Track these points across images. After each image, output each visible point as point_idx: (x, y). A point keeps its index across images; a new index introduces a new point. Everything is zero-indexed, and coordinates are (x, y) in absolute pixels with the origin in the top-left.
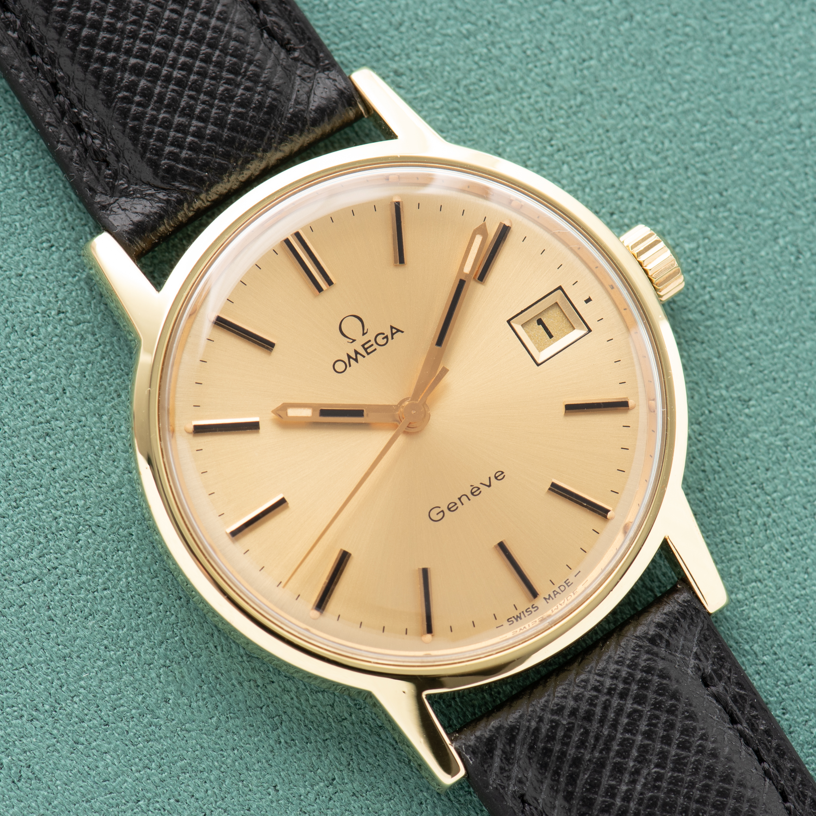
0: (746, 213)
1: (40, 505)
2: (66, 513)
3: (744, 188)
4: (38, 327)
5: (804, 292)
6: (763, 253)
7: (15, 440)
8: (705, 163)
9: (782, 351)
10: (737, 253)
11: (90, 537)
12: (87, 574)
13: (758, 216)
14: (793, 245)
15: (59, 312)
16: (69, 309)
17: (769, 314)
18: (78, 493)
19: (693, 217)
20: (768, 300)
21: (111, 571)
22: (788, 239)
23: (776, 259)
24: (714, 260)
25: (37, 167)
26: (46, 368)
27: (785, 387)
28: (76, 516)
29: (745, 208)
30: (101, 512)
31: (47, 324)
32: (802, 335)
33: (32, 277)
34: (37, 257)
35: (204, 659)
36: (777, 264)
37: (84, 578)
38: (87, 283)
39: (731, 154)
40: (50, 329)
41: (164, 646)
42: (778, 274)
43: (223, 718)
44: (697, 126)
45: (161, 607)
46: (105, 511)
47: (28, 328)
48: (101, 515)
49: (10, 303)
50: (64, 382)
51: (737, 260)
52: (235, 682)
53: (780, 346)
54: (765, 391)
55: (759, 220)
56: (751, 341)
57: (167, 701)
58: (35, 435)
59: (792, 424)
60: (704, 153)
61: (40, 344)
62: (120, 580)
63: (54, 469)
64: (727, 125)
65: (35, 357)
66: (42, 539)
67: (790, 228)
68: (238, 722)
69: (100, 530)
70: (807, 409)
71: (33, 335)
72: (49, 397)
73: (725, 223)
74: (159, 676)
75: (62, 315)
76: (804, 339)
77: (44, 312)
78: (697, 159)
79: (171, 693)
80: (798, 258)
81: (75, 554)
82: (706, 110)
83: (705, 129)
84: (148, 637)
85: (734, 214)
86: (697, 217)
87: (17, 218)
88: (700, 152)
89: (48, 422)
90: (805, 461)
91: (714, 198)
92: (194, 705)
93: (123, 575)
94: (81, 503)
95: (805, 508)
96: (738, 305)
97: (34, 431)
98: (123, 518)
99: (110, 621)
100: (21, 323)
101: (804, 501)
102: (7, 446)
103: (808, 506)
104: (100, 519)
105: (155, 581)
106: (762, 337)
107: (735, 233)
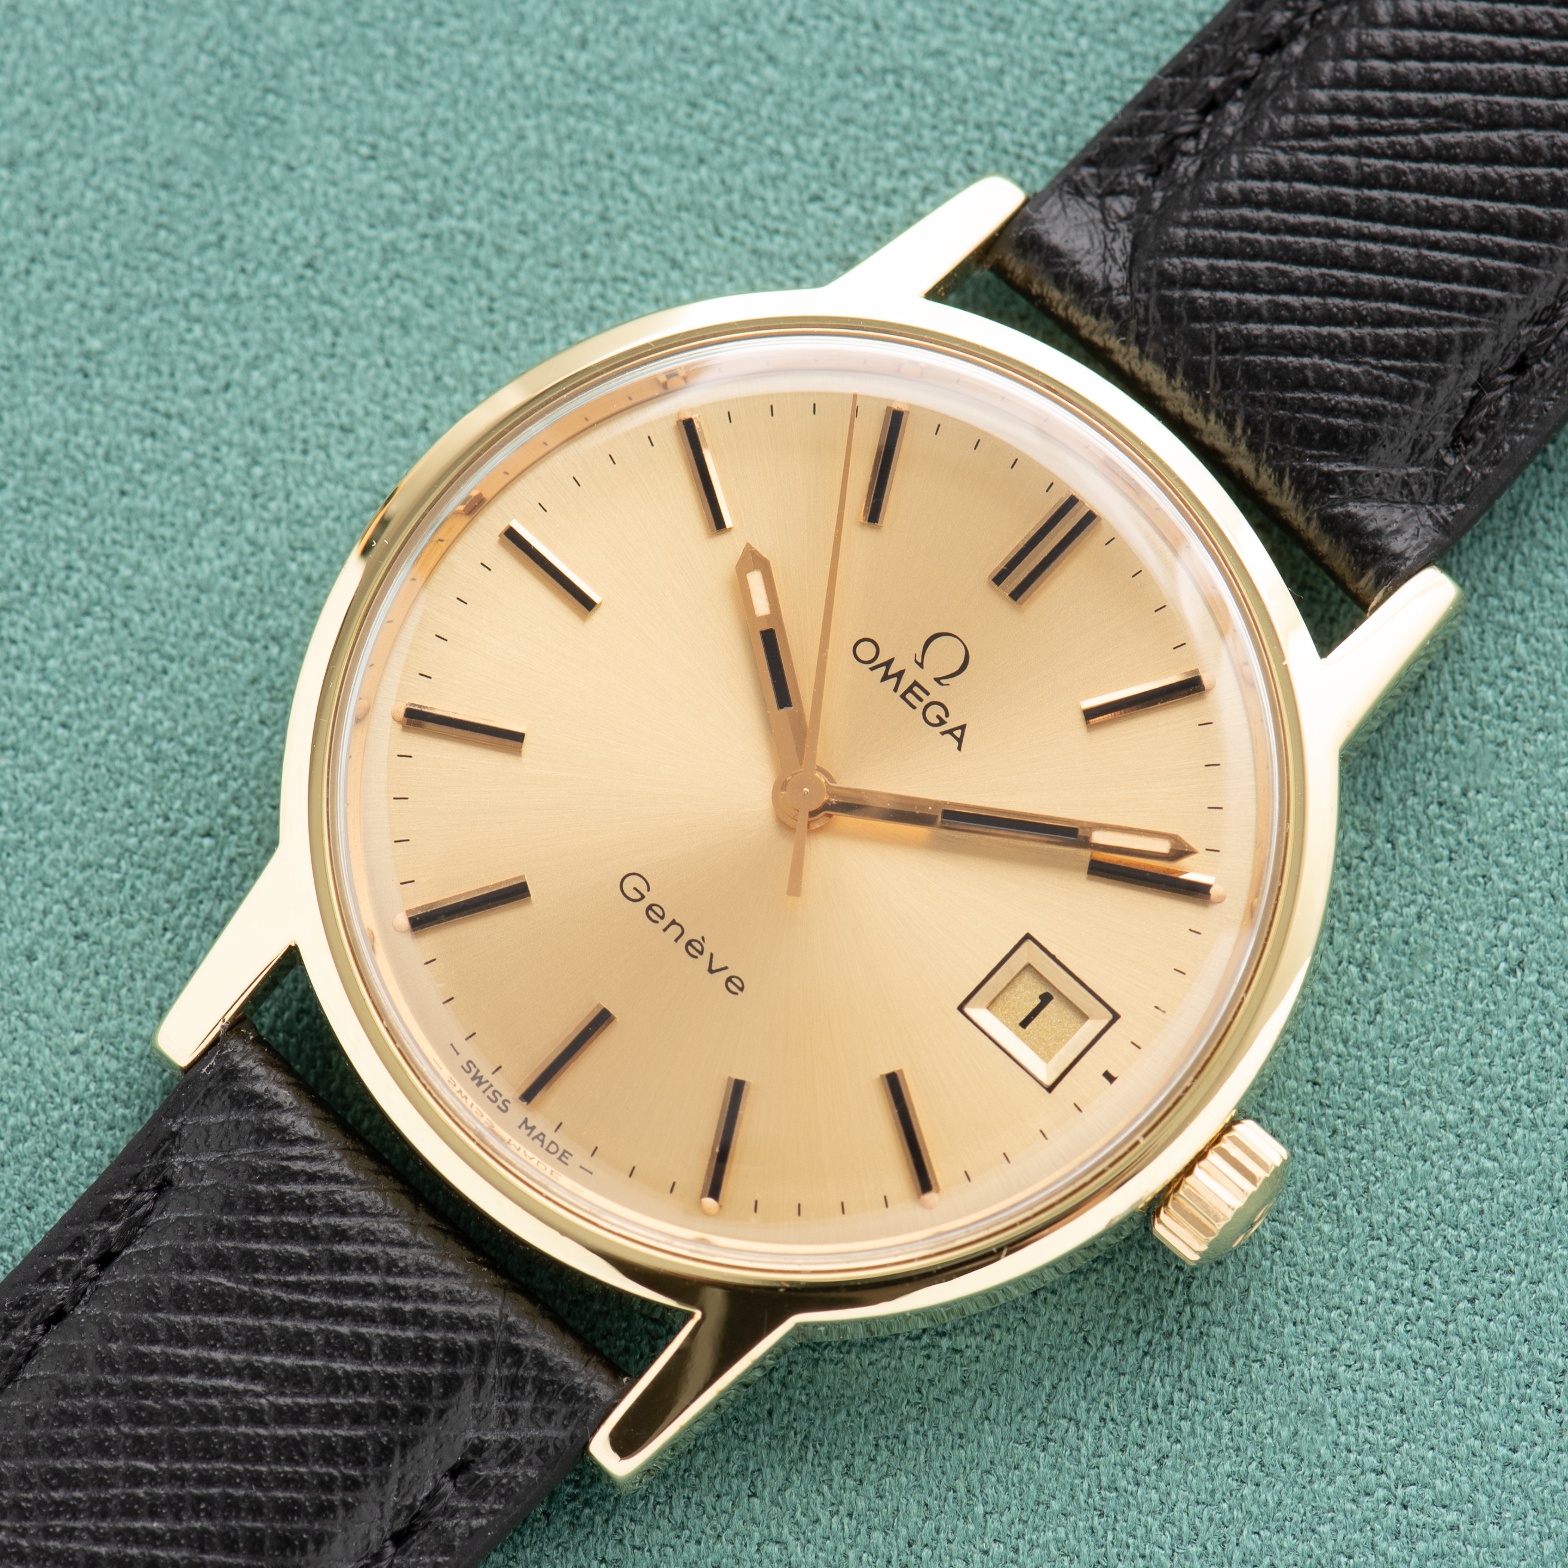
0: (1482, 847)
1: (61, 532)
2: (90, 571)
3: (1509, 807)
4: (260, 264)
5: (1482, 1031)
6: (1463, 928)
7: (98, 408)
8: (1476, 727)
9: (1380, 1095)
10: (1421, 898)
11: (102, 632)
12: (54, 684)
13: (1497, 864)
14: (1519, 946)
15: (309, 265)
16: (327, 270)
17: (1402, 1027)
18: (132, 555)
19: (1395, 798)
20: (1416, 1004)
21: (93, 705)
22: (1518, 931)
23: (1475, 950)
24: (1377, 884)
25: (440, 24)
26: (225, 334)
27: (1342, 1154)
28: (103, 587)
29: (1486, 838)
30: (146, 606)
31: (277, 268)
32: (1428, 1093)
33: (307, 185)
34: (338, 159)
35: (133, 935)
36: (1472, 958)
37: (44, 688)
38: (384, 250)
39: (1525, 740)
40: (276, 279)
41: (88, 873)
42: (1462, 976)
43: (95, 1044)
44: (1507, 660)
45: (127, 812)
46: (153, 609)
47: (241, 255)
48: (142, 612)
49: (245, 201)
50: (237, 375)
51: (1413, 910)
52: (154, 1002)
53: (1382, 1088)
54: (1305, 1140)
55: (1495, 872)
56: (1341, 1047)
57: (31, 957)
58: (135, 423)
59: (1310, 1220)
60: (1486, 709)
61: (244, 292)
62: (97, 727)
63: (123, 493)
64: (1554, 691)
65: (222, 306)
66: (26, 586)
67: (1535, 917)
68: (113, 1065)
69: (124, 633)
70: (1351, 1211)
71: (243, 270)
72: (197, 382)
73: (1438, 841)
74: (46, 912)
75: (309, 273)
76: (1427, 1102)
77: (285, 249)
78: (1468, 711)
79: (46, 950)
80: (1512, 972)
81: (59, 642)
82: (1539, 646)
83: (1514, 674)
84: (76, 843)
85: (1462, 837)
86: (1401, 800)
87: (353, 80)
88: (1480, 704)
89: (168, 416)
90: (1287, 1290)
91: (1450, 790)
92: (67, 994)
93: (106, 724)
94: (125, 571)
95: (1233, 1363)
96: (1364, 979)
97: (137, 416)
98: (172, 639)
99: (35, 780)
100: (240, 241)
101: (1241, 1350)
102: (78, 409)
103: (1240, 1363)
104: (137, 617)
105: (148, 768)
106: (1365, 1053)
107: (1444, 865)
